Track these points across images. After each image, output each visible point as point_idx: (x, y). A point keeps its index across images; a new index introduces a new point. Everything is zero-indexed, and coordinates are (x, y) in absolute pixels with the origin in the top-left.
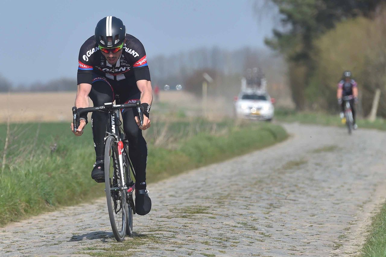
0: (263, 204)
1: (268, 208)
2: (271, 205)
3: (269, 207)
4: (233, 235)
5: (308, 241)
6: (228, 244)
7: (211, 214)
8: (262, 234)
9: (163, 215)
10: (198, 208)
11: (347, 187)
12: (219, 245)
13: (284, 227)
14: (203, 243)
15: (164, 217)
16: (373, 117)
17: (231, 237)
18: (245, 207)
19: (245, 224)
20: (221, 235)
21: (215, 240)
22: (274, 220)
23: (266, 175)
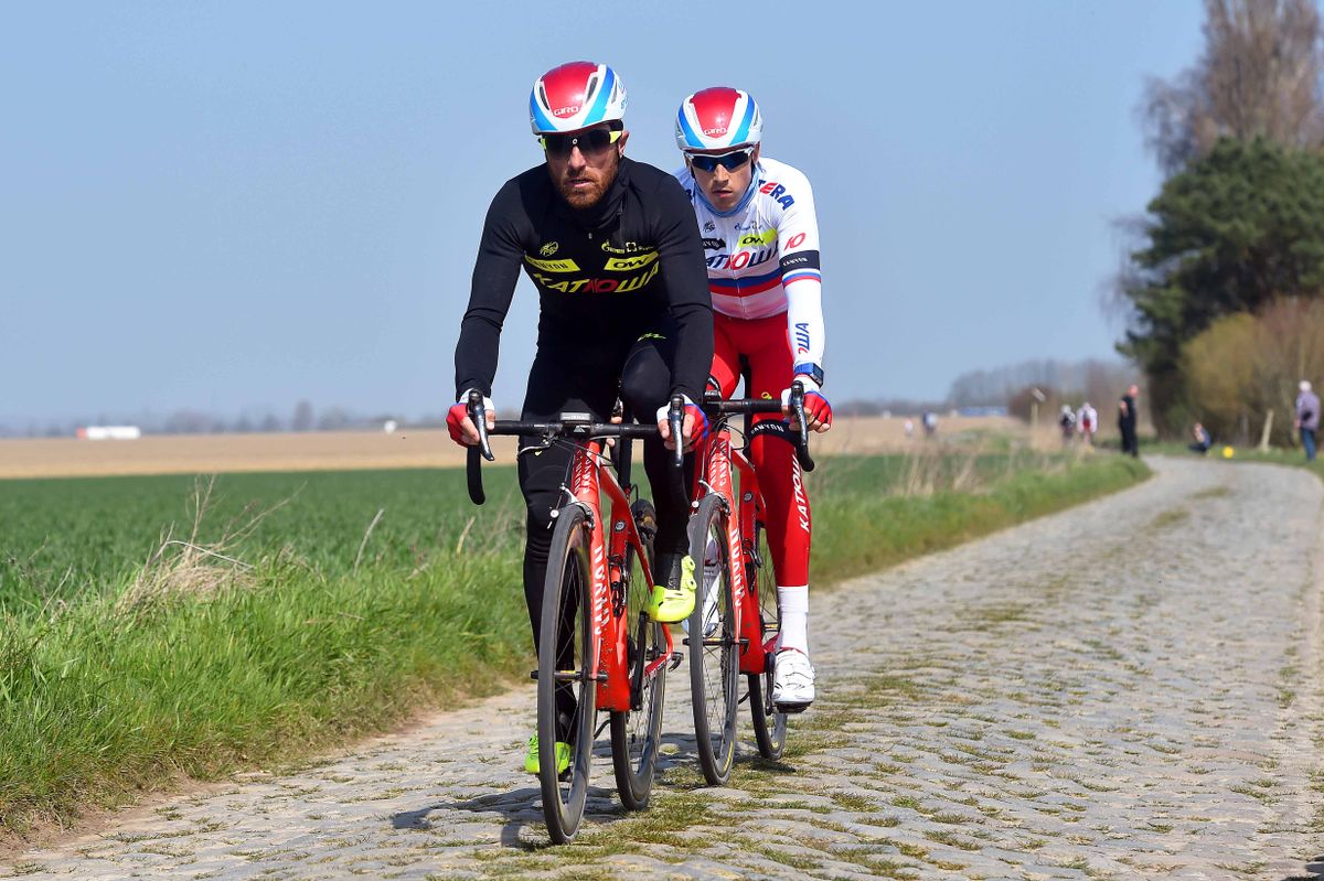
0: (1129, 596)
1: (1136, 606)
2: (1142, 598)
3: (1138, 602)
4: (1074, 674)
5: (1225, 687)
6: (1063, 699)
7: (1034, 621)
8: (1131, 668)
9: (942, 623)
10: (1009, 607)
11: (1261, 557)
12: (1046, 701)
13: (1171, 650)
14: (1011, 697)
15: (943, 630)
16: (1265, 446)
17: (1070, 682)
18: (1095, 605)
19: (1096, 644)
20: (1048, 673)
21: (1037, 688)
22: (1151, 632)
23: (1126, 539)
